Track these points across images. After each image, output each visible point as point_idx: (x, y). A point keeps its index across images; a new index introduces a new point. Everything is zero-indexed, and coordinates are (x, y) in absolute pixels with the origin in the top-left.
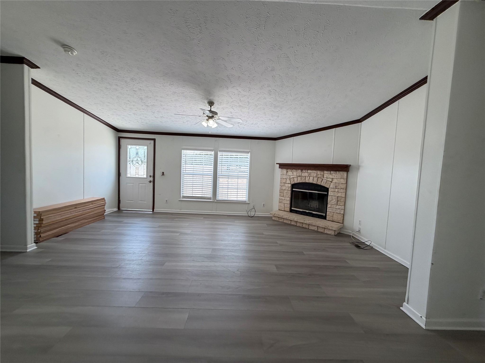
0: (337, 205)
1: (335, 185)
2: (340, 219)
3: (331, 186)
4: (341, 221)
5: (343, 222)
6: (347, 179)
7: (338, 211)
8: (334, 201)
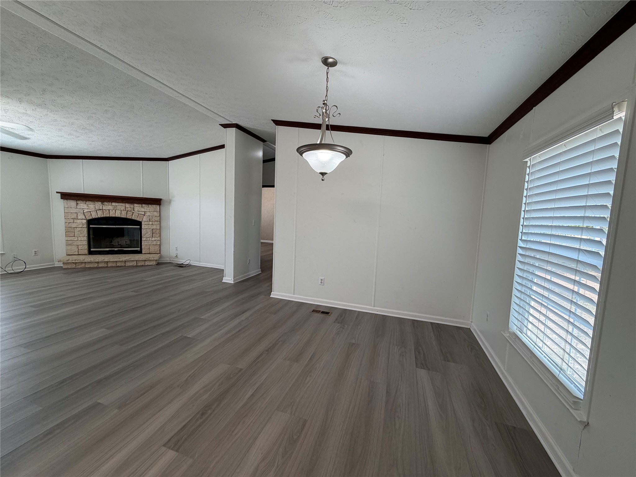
0: (153, 237)
1: (149, 218)
2: (157, 250)
3: (144, 219)
4: (158, 251)
5: (160, 252)
6: (160, 212)
7: (155, 243)
8: (149, 233)
